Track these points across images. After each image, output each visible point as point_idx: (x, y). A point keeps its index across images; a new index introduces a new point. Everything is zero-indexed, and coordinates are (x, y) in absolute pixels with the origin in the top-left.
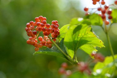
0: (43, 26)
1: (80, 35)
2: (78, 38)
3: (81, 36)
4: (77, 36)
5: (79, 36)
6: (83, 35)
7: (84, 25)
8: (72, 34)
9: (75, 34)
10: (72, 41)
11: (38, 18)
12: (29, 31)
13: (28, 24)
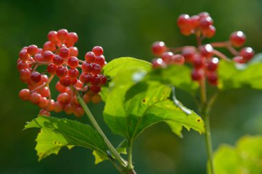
1: (147, 99)
2: (140, 106)
3: (150, 104)
4: (137, 103)
5: (145, 103)
6: (155, 101)
7: (153, 84)
8: (124, 99)
11: (56, 33)
12: (23, 70)
13: (24, 50)
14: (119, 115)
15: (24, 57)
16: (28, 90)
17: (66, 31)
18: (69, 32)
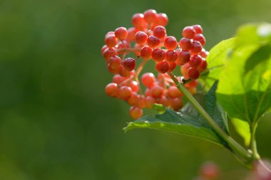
0: (154, 42)
2: (260, 82)
4: (257, 77)
9: (250, 73)
10: (242, 91)
11: (142, 16)
12: (112, 58)
13: (111, 35)
14: (237, 93)
15: (110, 42)
16: (116, 85)
17: (154, 11)
18: (158, 12)
